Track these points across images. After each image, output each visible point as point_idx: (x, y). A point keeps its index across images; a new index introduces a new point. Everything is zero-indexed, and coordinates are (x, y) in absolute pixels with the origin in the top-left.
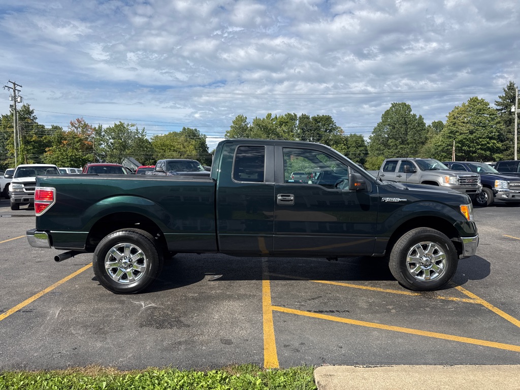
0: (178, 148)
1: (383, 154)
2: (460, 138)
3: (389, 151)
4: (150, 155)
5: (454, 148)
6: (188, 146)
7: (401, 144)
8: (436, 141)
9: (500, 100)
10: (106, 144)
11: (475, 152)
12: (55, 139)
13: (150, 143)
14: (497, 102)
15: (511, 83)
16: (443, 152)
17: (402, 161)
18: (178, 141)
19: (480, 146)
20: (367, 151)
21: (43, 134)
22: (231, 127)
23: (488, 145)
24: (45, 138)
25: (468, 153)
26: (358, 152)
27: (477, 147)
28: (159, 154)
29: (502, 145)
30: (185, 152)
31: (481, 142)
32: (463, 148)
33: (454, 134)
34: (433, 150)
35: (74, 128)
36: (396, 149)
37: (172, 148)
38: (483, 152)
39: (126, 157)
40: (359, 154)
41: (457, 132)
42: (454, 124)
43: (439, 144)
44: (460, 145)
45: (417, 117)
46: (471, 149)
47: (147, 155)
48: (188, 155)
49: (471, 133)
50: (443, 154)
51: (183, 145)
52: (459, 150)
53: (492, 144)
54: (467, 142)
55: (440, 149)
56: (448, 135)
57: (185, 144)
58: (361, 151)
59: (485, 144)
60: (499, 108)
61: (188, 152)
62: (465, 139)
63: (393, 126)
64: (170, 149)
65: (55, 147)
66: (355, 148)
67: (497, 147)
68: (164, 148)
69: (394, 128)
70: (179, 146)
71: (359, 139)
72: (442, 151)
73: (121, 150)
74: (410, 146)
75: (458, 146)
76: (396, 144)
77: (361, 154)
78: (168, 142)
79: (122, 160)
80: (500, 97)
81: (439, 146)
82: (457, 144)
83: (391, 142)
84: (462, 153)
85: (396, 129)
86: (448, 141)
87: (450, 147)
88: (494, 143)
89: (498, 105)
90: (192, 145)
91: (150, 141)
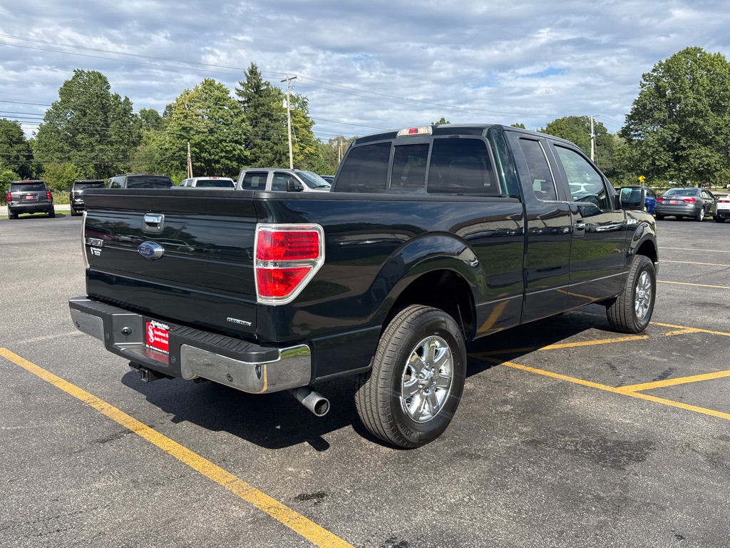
1: (69, 159)
2: (197, 138)
3: (79, 153)
5: (189, 153)
7: (100, 142)
8: (161, 141)
9: (241, 88)
11: (217, 162)
14: (238, 90)
15: (253, 66)
16: (174, 160)
17: (275, 173)
19: (224, 154)
20: (30, 151)
23: (234, 152)
25: (208, 162)
26: (15, 153)
27: (220, 154)
29: (251, 154)
31: (225, 147)
32: (203, 155)
33: (187, 132)
34: (157, 155)
36: (92, 151)
38: (229, 162)
40: (17, 158)
41: (191, 129)
42: (186, 117)
43: (167, 146)
44: (197, 151)
45: (122, 100)
46: (213, 156)
49: (211, 131)
50: (173, 162)
52: (196, 158)
53: (238, 151)
54: (207, 146)
55: (168, 154)
56: (180, 133)
58: (19, 151)
59: (231, 151)
60: (241, 99)
62: (204, 141)
63: (81, 110)
66: (6, 146)
67: (245, 156)
69: (85, 115)
71: (13, 129)
72: (172, 158)
74: (114, 147)
75: (194, 152)
76: (91, 143)
77: (21, 157)
80: (241, 84)
81: (166, 150)
82: (194, 149)
83: (83, 138)
84: (201, 162)
85: (89, 117)
86: (180, 143)
87: (183, 153)
88: (241, 150)
89: (239, 95)
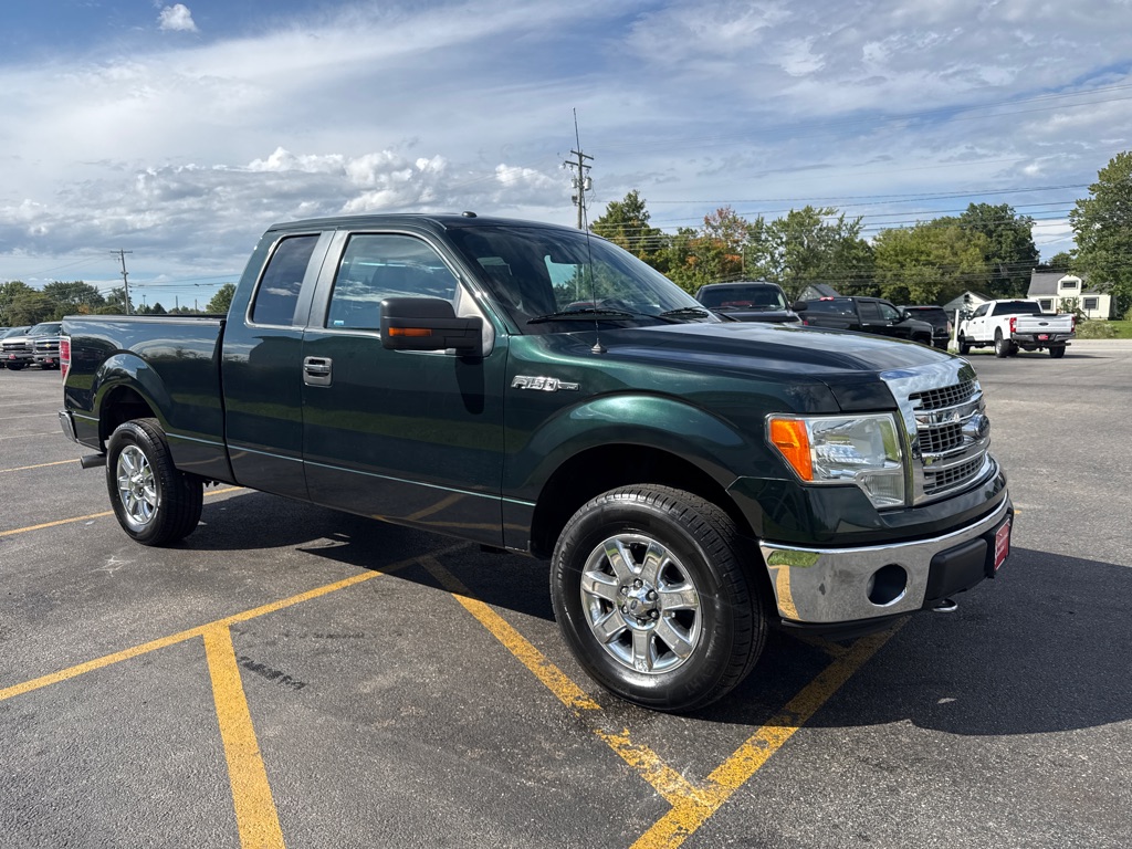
0: (937, 257)
4: (868, 277)
6: (965, 251)
10: (769, 259)
12: (674, 255)
13: (869, 248)
18: (941, 238)
21: (656, 246)
22: (1093, 188)
24: (660, 255)
28: (889, 274)
30: (957, 266)
35: (710, 229)
37: (923, 258)
39: (810, 284)
47: (861, 277)
48: (962, 273)
51: (952, 247)
57: (959, 245)
61: (964, 265)
64: (917, 260)
65: (673, 270)
68: (900, 258)
70: (941, 252)
73: (799, 268)
78: (912, 245)
79: (800, 292)
90: (976, 246)
91: (870, 243)
